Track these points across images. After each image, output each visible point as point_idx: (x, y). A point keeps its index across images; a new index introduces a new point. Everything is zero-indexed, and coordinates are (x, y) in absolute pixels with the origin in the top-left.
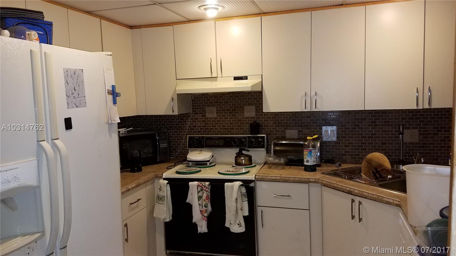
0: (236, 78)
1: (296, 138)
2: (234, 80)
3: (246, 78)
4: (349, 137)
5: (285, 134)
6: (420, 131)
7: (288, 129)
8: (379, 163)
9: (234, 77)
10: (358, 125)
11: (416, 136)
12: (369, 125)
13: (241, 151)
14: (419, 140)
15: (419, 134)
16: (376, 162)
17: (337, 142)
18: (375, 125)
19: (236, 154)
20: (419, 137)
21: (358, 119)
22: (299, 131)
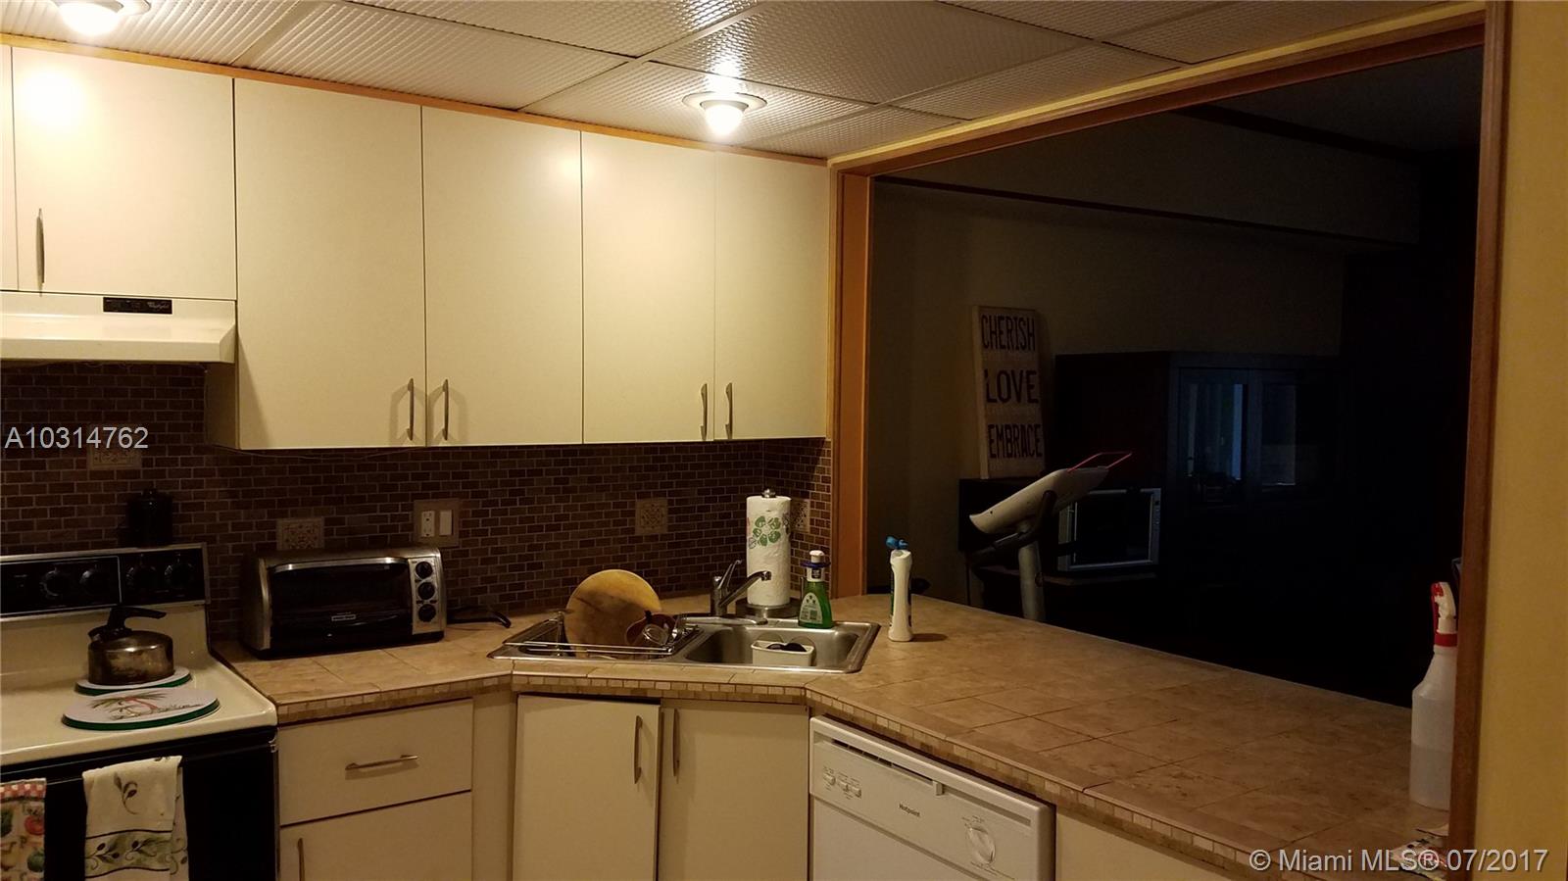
0: (113, 305)
1: (316, 546)
2: (105, 310)
3: (163, 307)
4: (494, 532)
5: (273, 536)
6: (670, 502)
7: (284, 515)
8: (624, 601)
9: (105, 299)
10: (522, 492)
11: (662, 516)
12: (549, 491)
13: (116, 620)
14: (670, 528)
15: (671, 511)
16: (612, 597)
17: (461, 548)
18: (566, 490)
19: (92, 634)
20: (670, 520)
21: (521, 473)
22: (328, 522)
